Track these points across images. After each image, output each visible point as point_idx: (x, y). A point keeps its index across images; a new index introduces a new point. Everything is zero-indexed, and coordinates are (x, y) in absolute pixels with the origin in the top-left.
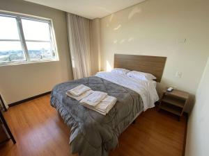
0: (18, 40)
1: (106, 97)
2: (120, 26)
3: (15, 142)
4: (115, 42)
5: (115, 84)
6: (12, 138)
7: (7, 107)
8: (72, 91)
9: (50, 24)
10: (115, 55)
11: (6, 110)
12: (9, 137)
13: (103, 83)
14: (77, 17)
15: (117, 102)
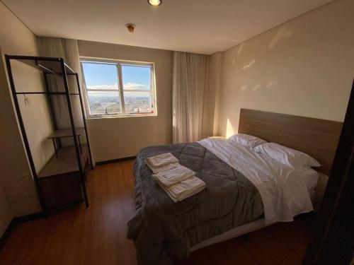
0: (116, 90)
1: (191, 178)
2: (253, 62)
3: (87, 206)
4: (243, 88)
5: (221, 161)
6: (86, 200)
7: (94, 165)
8: (152, 159)
9: (152, 69)
10: (243, 111)
11: (92, 168)
12: (84, 198)
13: (203, 157)
14: (188, 54)
15: (206, 190)
